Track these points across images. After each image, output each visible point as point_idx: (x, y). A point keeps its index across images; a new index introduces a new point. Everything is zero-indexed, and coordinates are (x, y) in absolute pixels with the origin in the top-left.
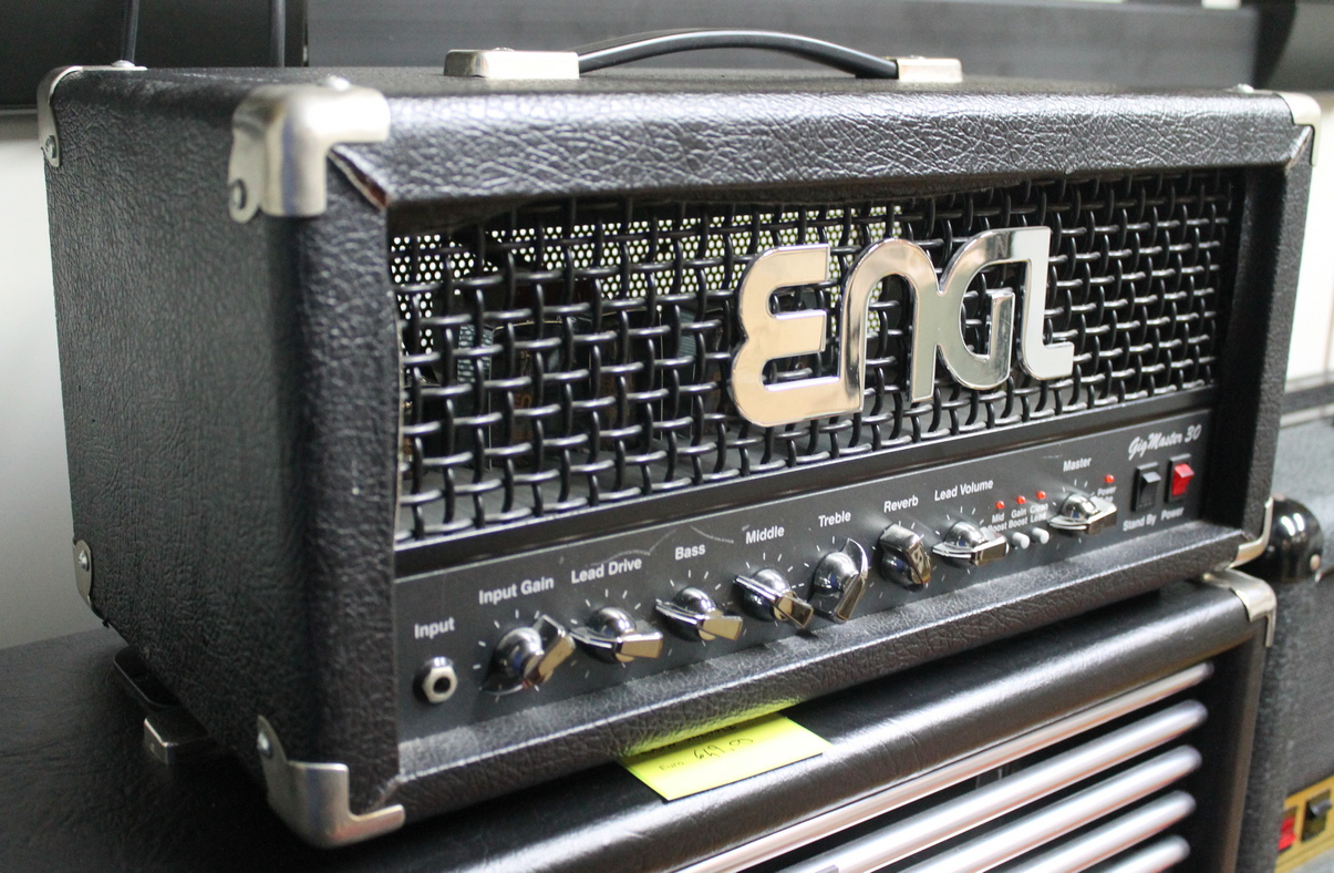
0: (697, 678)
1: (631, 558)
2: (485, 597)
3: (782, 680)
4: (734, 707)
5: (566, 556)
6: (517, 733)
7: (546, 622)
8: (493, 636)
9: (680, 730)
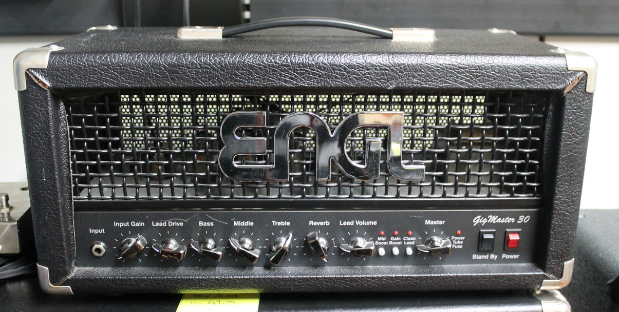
1: (178, 221)
2: (116, 224)
4: (212, 286)
5: (149, 216)
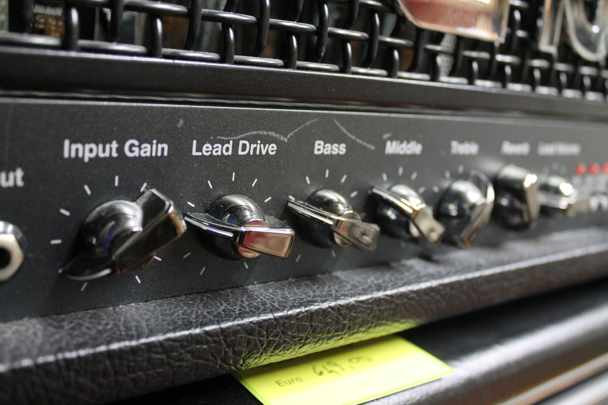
0: (326, 288)
1: (266, 141)
2: (70, 149)
3: (412, 299)
5: (186, 120)
6: (100, 332)
7: (153, 195)
8: (80, 204)
9: (304, 344)
